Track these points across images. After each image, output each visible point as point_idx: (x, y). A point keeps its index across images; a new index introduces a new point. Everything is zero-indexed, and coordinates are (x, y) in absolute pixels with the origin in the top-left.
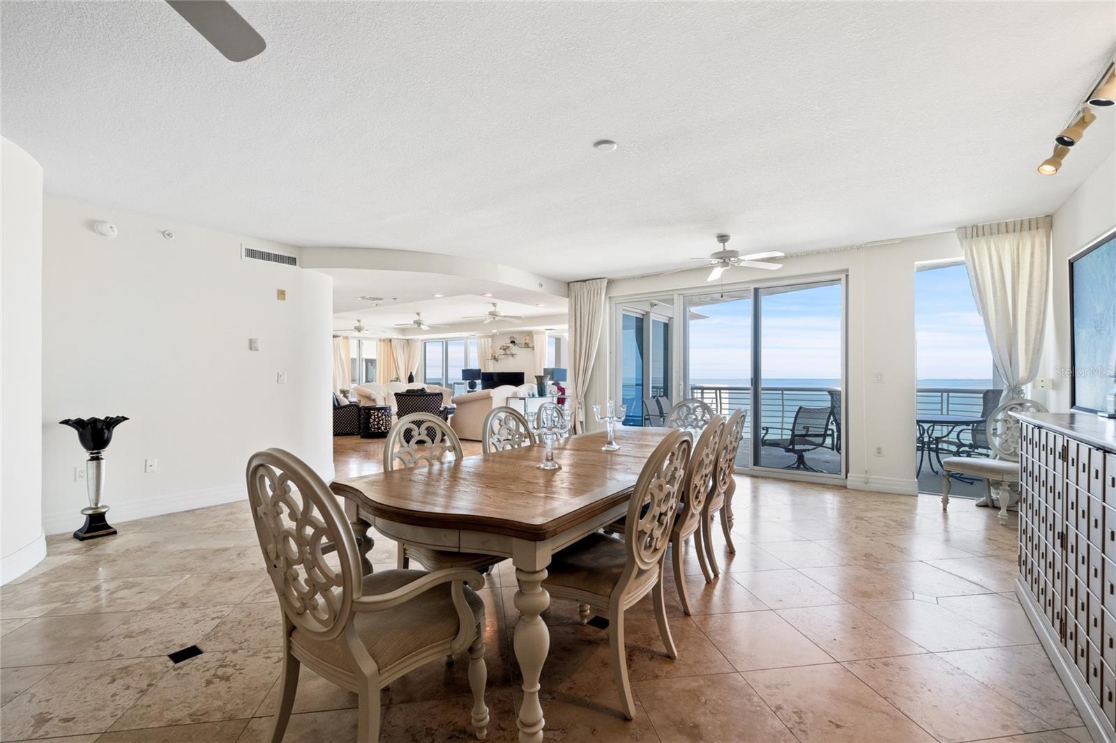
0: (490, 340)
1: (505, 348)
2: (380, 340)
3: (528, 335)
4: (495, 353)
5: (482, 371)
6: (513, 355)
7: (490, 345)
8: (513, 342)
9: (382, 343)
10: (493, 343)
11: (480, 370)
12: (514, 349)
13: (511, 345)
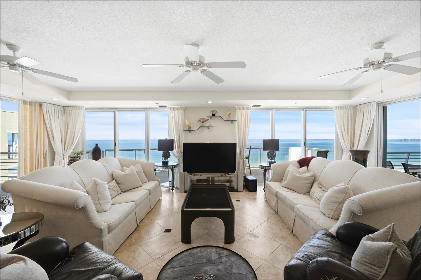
1: (203, 121)
2: (25, 102)
6: (209, 127)
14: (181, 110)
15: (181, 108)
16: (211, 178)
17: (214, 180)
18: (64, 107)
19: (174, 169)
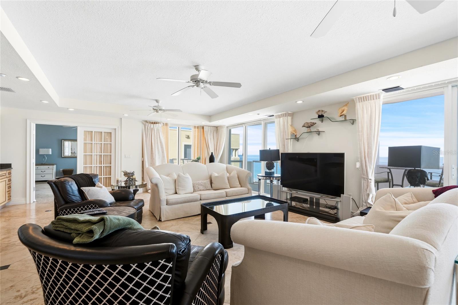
0: (290, 118)
1: (309, 126)
2: (195, 127)
3: (346, 105)
4: (295, 131)
5: (281, 152)
6: (319, 133)
7: (290, 123)
8: (321, 117)
9: (197, 129)
10: (292, 121)
11: (278, 150)
12: (321, 126)
13: (318, 121)
14: (286, 116)
15: (285, 114)
16: (315, 199)
17: (319, 203)
18: (217, 127)
19: (273, 181)
